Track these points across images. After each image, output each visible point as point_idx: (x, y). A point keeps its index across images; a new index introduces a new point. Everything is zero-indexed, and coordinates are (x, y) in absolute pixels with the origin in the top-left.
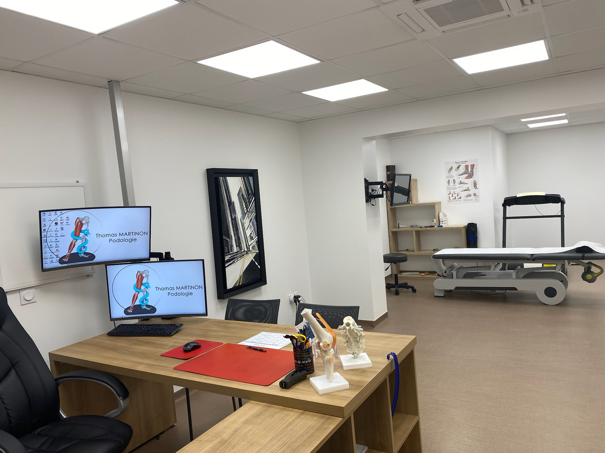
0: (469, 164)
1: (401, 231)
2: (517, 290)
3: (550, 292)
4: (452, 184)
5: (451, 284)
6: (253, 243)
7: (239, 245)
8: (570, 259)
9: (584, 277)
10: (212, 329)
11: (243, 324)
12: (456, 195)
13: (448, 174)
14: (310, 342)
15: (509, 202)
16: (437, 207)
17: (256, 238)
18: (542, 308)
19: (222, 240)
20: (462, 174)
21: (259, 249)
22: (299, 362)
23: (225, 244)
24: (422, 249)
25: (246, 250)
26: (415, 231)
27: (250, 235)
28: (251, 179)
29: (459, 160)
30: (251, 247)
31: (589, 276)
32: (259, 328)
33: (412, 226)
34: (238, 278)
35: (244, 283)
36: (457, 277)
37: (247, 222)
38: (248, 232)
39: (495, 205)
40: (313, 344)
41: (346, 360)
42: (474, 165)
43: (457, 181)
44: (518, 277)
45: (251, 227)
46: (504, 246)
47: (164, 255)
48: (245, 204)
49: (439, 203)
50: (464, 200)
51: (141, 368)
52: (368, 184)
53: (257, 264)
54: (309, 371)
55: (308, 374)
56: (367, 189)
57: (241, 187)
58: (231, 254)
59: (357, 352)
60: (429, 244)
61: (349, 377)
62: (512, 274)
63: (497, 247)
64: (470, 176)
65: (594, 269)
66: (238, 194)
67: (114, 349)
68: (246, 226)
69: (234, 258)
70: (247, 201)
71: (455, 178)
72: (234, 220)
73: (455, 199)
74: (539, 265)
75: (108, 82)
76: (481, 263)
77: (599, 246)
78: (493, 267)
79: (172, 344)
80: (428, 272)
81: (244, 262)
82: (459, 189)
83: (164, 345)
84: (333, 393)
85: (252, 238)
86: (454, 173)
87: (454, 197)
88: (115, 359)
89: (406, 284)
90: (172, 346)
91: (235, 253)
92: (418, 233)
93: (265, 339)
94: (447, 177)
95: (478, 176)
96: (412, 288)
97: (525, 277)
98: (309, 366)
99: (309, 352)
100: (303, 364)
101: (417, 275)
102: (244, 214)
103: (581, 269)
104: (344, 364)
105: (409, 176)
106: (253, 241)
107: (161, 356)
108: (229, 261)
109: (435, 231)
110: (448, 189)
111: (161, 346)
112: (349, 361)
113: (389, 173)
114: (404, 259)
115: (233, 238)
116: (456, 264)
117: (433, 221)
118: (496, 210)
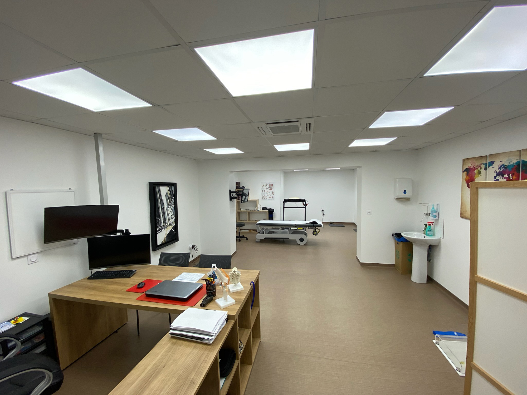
0: (271, 184)
1: (242, 212)
2: (289, 239)
3: (302, 240)
4: (263, 192)
5: (263, 236)
6: (172, 220)
7: (165, 222)
8: (309, 226)
9: (313, 233)
10: (155, 272)
11: (172, 268)
12: (265, 197)
13: (262, 188)
14: (215, 281)
15: (286, 201)
16: (257, 201)
17: (174, 218)
18: (298, 247)
19: (156, 219)
20: (268, 188)
21: (175, 223)
22: (209, 292)
23: (157, 221)
24: (250, 220)
25: (168, 224)
26: (248, 212)
27: (171, 216)
28: (173, 187)
29: (267, 182)
30: (171, 223)
31: (315, 233)
32: (182, 270)
33: (246, 210)
34: (164, 239)
35: (167, 241)
36: (266, 233)
37: (169, 209)
38: (170, 215)
39: (280, 202)
40: (216, 282)
41: (231, 287)
42: (273, 185)
43: (266, 191)
44: (289, 234)
45: (172, 212)
46: (283, 220)
47: (125, 231)
48: (169, 201)
49: (258, 200)
50: (268, 199)
51: (115, 301)
52: (231, 192)
53: (174, 231)
54: (213, 296)
55: (214, 297)
56: (230, 194)
57: (167, 192)
58: (160, 227)
59: (237, 283)
60: (253, 218)
61: (234, 297)
62: (287, 232)
63: (281, 220)
64: (271, 189)
65: (317, 230)
66: (166, 195)
67: (94, 289)
68: (169, 212)
69: (162, 229)
70: (170, 199)
71: (265, 189)
72: (163, 209)
73: (265, 198)
74: (296, 228)
75: (94, 133)
76: (274, 227)
77: (319, 221)
78: (280, 229)
79: (131, 283)
80: (252, 230)
81: (167, 230)
82: (266, 194)
83: (127, 284)
84: (228, 307)
85: (172, 218)
86: (265, 187)
87: (264, 198)
88: (96, 295)
89: (243, 236)
90: (132, 284)
91: (163, 226)
92: (249, 213)
93: (186, 277)
94: (262, 189)
95: (275, 189)
96: (246, 238)
97: (292, 233)
98: (214, 293)
99: (214, 286)
100: (211, 293)
101: (248, 231)
102: (168, 206)
103: (313, 230)
104: (231, 290)
105: (248, 190)
106: (172, 219)
107: (126, 291)
108: (159, 230)
109: (257, 212)
110: (262, 194)
111: (125, 285)
112: (233, 288)
113: (237, 185)
114: (243, 225)
115: (162, 218)
116: (265, 227)
117: (256, 208)
118: (280, 204)
